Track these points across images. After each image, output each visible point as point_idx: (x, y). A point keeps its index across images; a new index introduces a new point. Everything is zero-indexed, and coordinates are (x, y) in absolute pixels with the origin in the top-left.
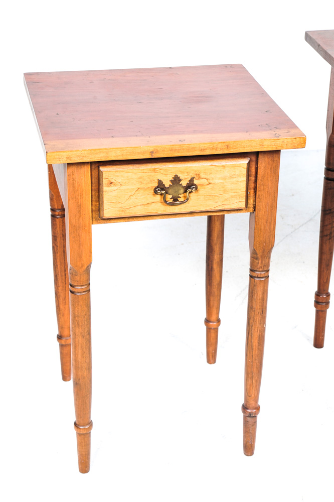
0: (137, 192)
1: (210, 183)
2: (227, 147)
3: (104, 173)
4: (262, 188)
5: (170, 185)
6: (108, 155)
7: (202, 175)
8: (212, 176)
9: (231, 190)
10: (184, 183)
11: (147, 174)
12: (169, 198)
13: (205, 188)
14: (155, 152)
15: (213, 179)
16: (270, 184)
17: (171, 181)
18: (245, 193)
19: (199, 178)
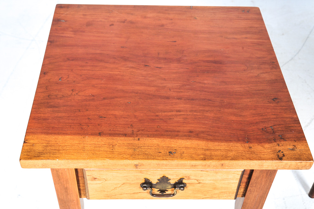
0: (122, 186)
1: (199, 183)
2: (221, 165)
3: (86, 172)
4: (254, 185)
5: (157, 183)
6: (88, 165)
7: (192, 177)
8: (203, 178)
9: (222, 188)
10: (172, 182)
11: (133, 174)
12: (156, 191)
13: (194, 186)
14: (139, 165)
15: (203, 180)
16: (263, 183)
17: (158, 180)
18: (235, 191)
19: (189, 178)
